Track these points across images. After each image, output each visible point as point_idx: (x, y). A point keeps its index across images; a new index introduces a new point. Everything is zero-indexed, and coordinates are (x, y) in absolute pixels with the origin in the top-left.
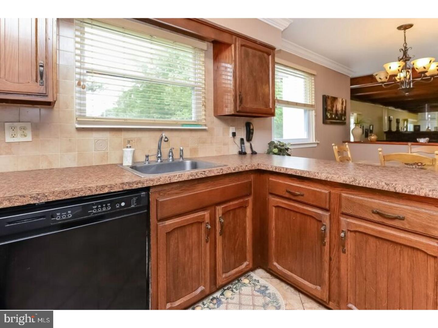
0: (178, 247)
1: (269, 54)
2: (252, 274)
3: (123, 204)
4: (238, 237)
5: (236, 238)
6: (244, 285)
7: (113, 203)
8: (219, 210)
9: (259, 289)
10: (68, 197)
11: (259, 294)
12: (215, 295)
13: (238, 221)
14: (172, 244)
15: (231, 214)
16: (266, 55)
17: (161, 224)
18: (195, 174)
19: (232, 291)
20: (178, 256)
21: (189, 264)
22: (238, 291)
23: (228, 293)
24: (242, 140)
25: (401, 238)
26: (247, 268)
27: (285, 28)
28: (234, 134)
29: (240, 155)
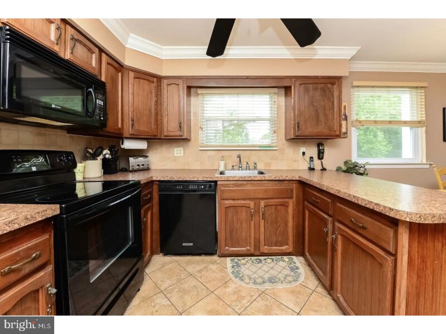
0: (233, 217)
1: (333, 84)
2: (294, 257)
3: (203, 187)
4: (279, 226)
5: (278, 226)
6: (284, 261)
7: (198, 186)
8: (262, 203)
9: (292, 267)
10: (181, 180)
11: (289, 269)
12: (260, 258)
13: (280, 214)
14: (230, 215)
15: (274, 208)
16: (329, 86)
17: (223, 202)
18: (244, 177)
19: (273, 260)
20: (233, 223)
21: (240, 230)
22: (276, 262)
23: (269, 261)
24: (311, 158)
25: (362, 243)
26: (287, 250)
27: (352, 56)
28: (304, 154)
29: (310, 171)
